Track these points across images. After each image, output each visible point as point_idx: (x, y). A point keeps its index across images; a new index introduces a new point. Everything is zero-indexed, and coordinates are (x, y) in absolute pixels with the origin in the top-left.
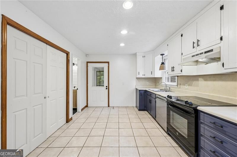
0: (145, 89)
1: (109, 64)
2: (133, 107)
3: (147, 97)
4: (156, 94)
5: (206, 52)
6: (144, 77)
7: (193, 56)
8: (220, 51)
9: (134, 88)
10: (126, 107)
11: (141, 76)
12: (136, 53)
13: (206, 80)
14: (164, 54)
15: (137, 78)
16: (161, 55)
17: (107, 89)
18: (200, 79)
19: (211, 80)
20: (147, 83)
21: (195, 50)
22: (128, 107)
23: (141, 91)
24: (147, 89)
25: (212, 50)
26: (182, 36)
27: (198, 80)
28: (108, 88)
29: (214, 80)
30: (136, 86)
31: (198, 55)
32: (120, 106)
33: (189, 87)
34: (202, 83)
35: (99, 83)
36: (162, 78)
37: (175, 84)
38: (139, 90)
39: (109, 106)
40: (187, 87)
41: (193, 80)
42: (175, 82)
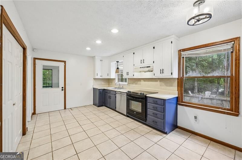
0: (103, 88)
1: (65, 63)
2: (91, 105)
3: (105, 94)
4: (116, 91)
5: (147, 67)
6: (101, 78)
7: (141, 68)
8: (153, 68)
9: (92, 87)
10: (84, 106)
11: (99, 77)
12: (95, 56)
13: (145, 81)
14: (119, 62)
15: (95, 79)
16: (117, 62)
17: (64, 91)
18: (142, 80)
19: (147, 81)
20: (103, 83)
21: (141, 64)
22: (86, 106)
23: (100, 90)
24: (105, 88)
25: (150, 67)
26: (134, 53)
27: (141, 81)
28: (64, 89)
29: (149, 81)
30: (93, 86)
31: (143, 67)
32: (78, 106)
33: (136, 85)
34: (142, 82)
35: (47, 84)
36: (115, 79)
37: (127, 83)
38: (99, 89)
39: (65, 108)
40: (134, 85)
41: (139, 81)
42: (126, 82)
